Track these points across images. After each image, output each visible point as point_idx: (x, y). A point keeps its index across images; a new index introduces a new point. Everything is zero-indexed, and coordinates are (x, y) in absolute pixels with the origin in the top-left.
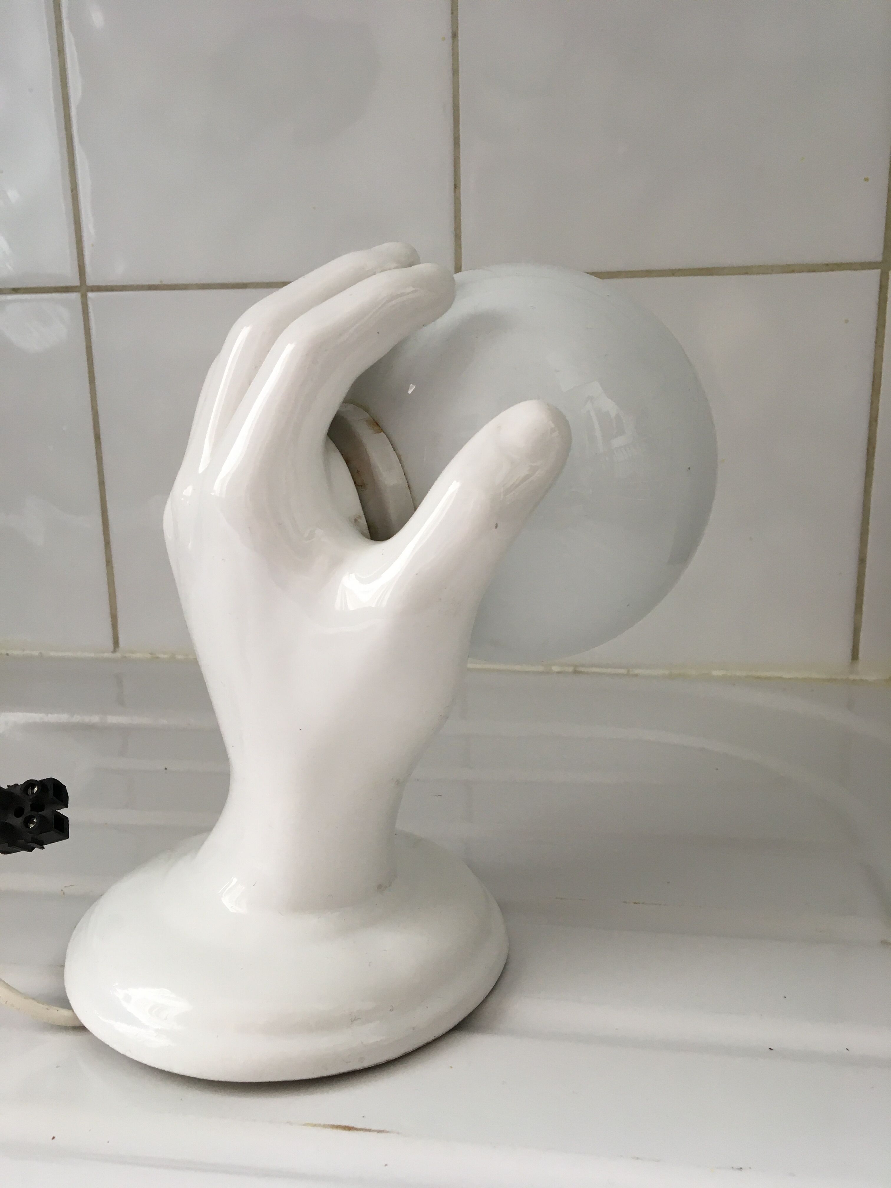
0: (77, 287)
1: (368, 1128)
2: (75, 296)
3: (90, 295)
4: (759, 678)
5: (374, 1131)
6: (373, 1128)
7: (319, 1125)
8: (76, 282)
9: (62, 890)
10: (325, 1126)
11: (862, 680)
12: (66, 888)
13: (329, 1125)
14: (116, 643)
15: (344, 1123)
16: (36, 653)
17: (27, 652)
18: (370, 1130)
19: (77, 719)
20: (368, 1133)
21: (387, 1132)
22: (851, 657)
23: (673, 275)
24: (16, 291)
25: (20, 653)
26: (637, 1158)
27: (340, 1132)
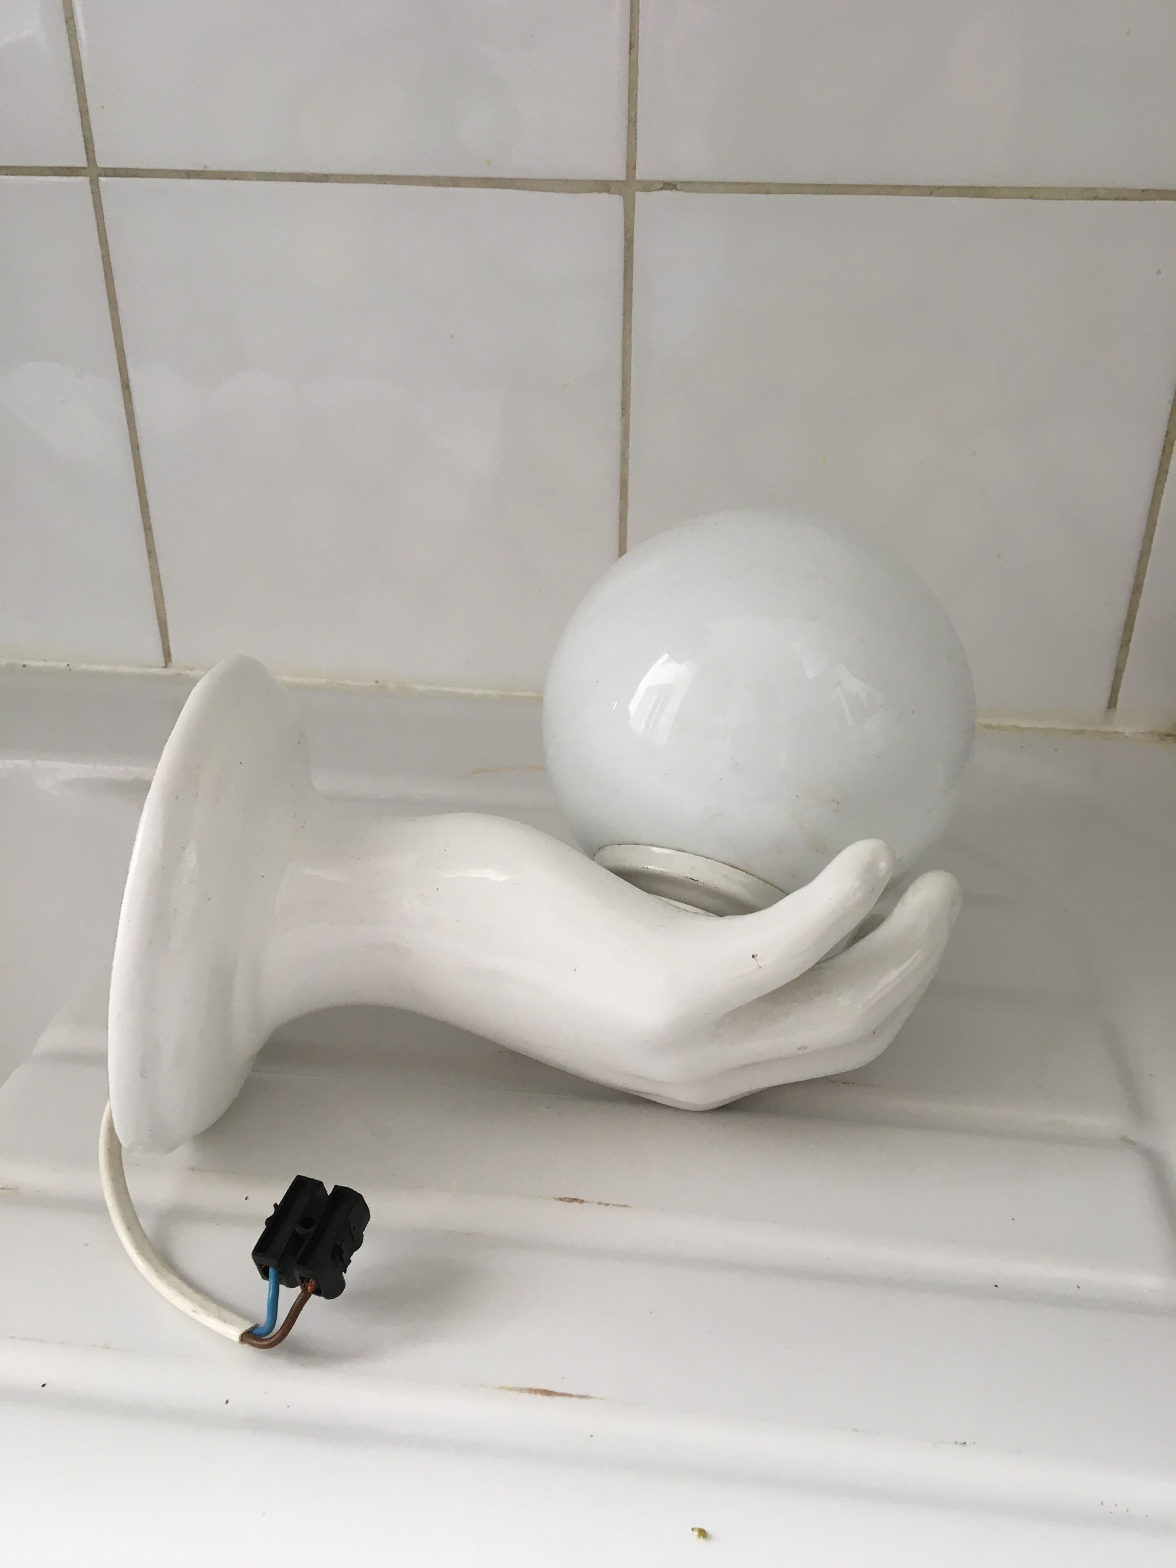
0: (83, 168)
1: (568, 1392)
2: (81, 181)
3: (103, 180)
6: (574, 1393)
7: (517, 1389)
8: (83, 162)
10: (522, 1390)
11: (1117, 733)
13: (527, 1388)
14: (167, 656)
15: (543, 1386)
16: (63, 665)
17: (49, 664)
18: (571, 1396)
21: (590, 1398)
22: (1107, 704)
23: (931, 194)
25: (40, 664)
26: (856, 1430)
27: (540, 1398)
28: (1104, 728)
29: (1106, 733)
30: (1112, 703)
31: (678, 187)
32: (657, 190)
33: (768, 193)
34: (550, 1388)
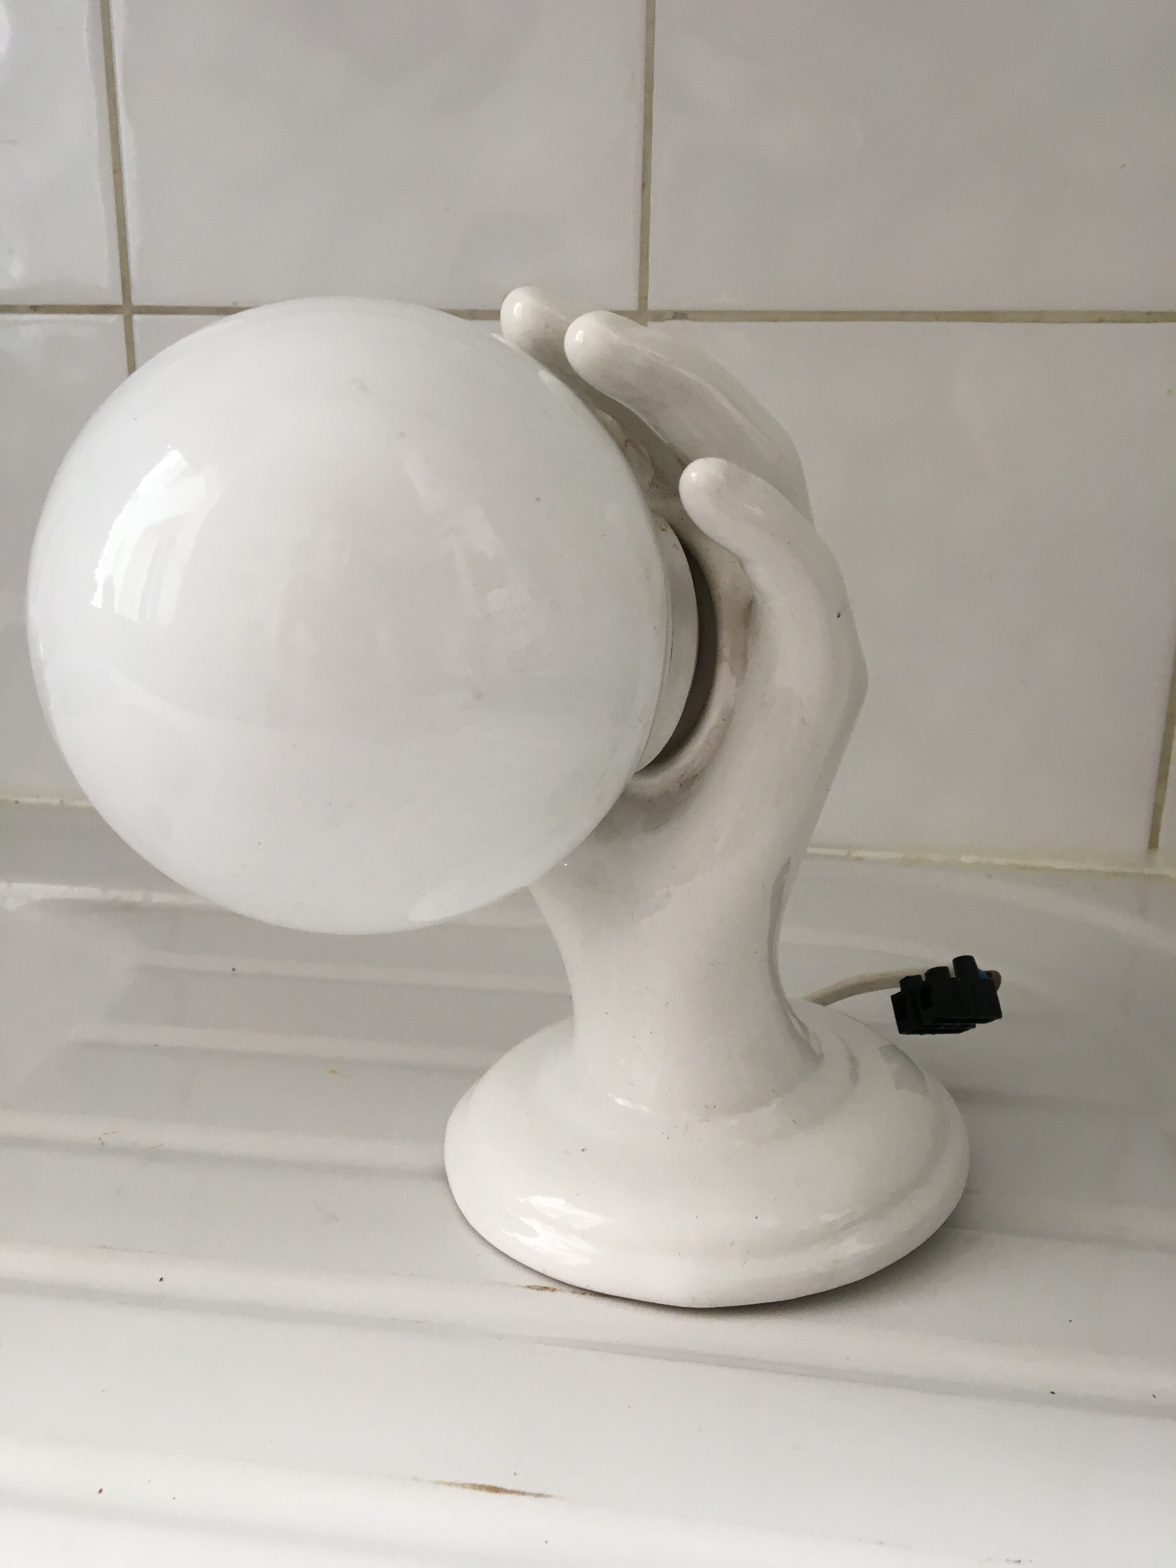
0: (119, 307)
1: (522, 1490)
2: (115, 320)
3: (136, 318)
4: (1024, 868)
5: (530, 1494)
6: (528, 1490)
7: (457, 1485)
8: (118, 300)
9: (100, 1139)
10: (463, 1486)
11: (1159, 877)
12: (105, 1135)
13: (469, 1484)
15: (488, 1483)
16: (55, 801)
17: (42, 800)
18: (523, 1493)
19: (113, 894)
20: (521, 1497)
21: (548, 1496)
22: (1147, 844)
24: (35, 309)
25: (33, 800)
26: (881, 1543)
27: (484, 1494)
28: (1147, 871)
29: (1150, 875)
30: (1153, 844)
31: (689, 316)
32: (669, 319)
33: (776, 320)
34: (498, 1485)
